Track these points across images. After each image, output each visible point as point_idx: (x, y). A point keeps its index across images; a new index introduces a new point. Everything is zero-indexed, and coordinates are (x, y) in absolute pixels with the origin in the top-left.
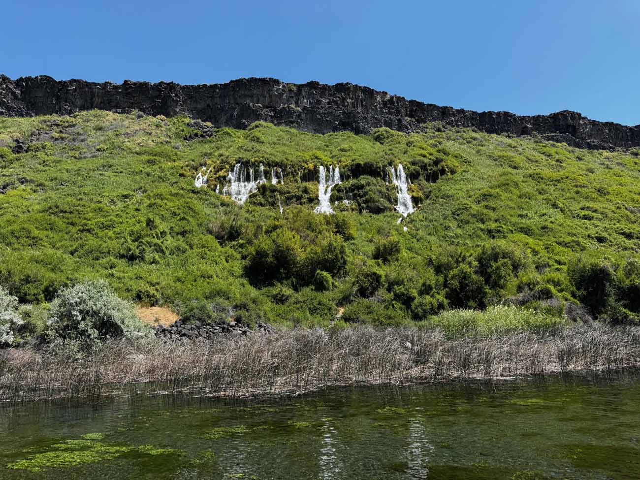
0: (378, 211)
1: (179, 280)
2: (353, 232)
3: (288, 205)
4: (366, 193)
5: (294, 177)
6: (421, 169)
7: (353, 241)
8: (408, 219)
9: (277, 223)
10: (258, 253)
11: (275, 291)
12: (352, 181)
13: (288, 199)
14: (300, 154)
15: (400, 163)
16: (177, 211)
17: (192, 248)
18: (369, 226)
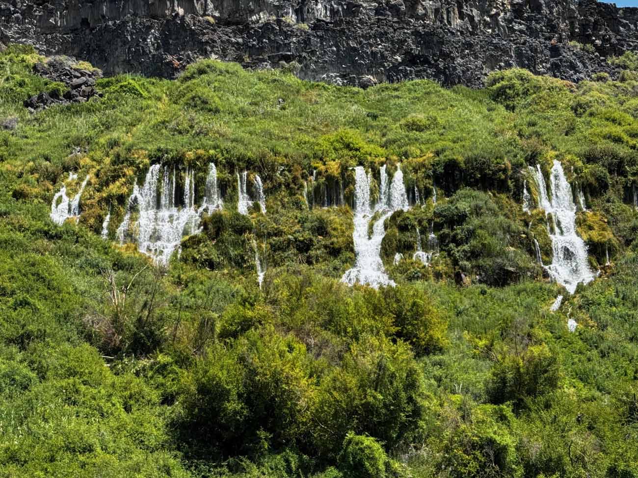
0: (502, 278)
2: (438, 334)
3: (276, 264)
4: (471, 234)
5: (292, 194)
6: (611, 172)
7: (437, 358)
8: (577, 301)
9: (250, 314)
10: (203, 389)
13: (275, 248)
14: (306, 138)
15: (557, 157)
16: (8, 285)
17: (43, 377)
18: (480, 316)
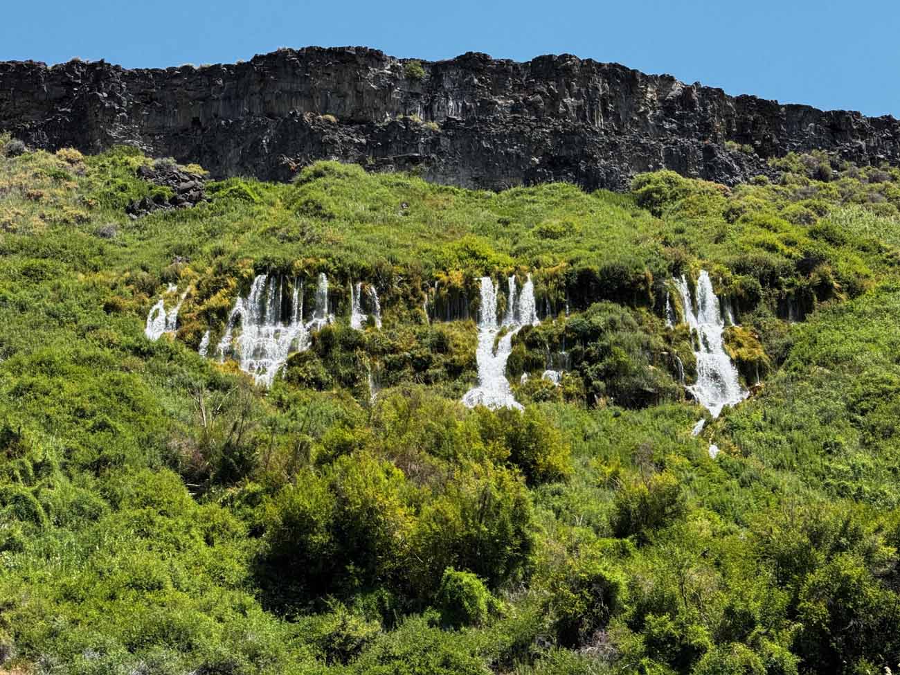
0: (639, 399)
1: (68, 595)
2: (558, 459)
3: (391, 384)
4: (606, 351)
5: (410, 307)
6: (763, 283)
7: (557, 485)
8: (721, 425)
9: (349, 437)
10: (289, 520)
11: (328, 625)
12: (569, 318)
13: (390, 366)
14: (428, 245)
15: (704, 266)
16: (88, 406)
17: (115, 506)
18: (611, 442)
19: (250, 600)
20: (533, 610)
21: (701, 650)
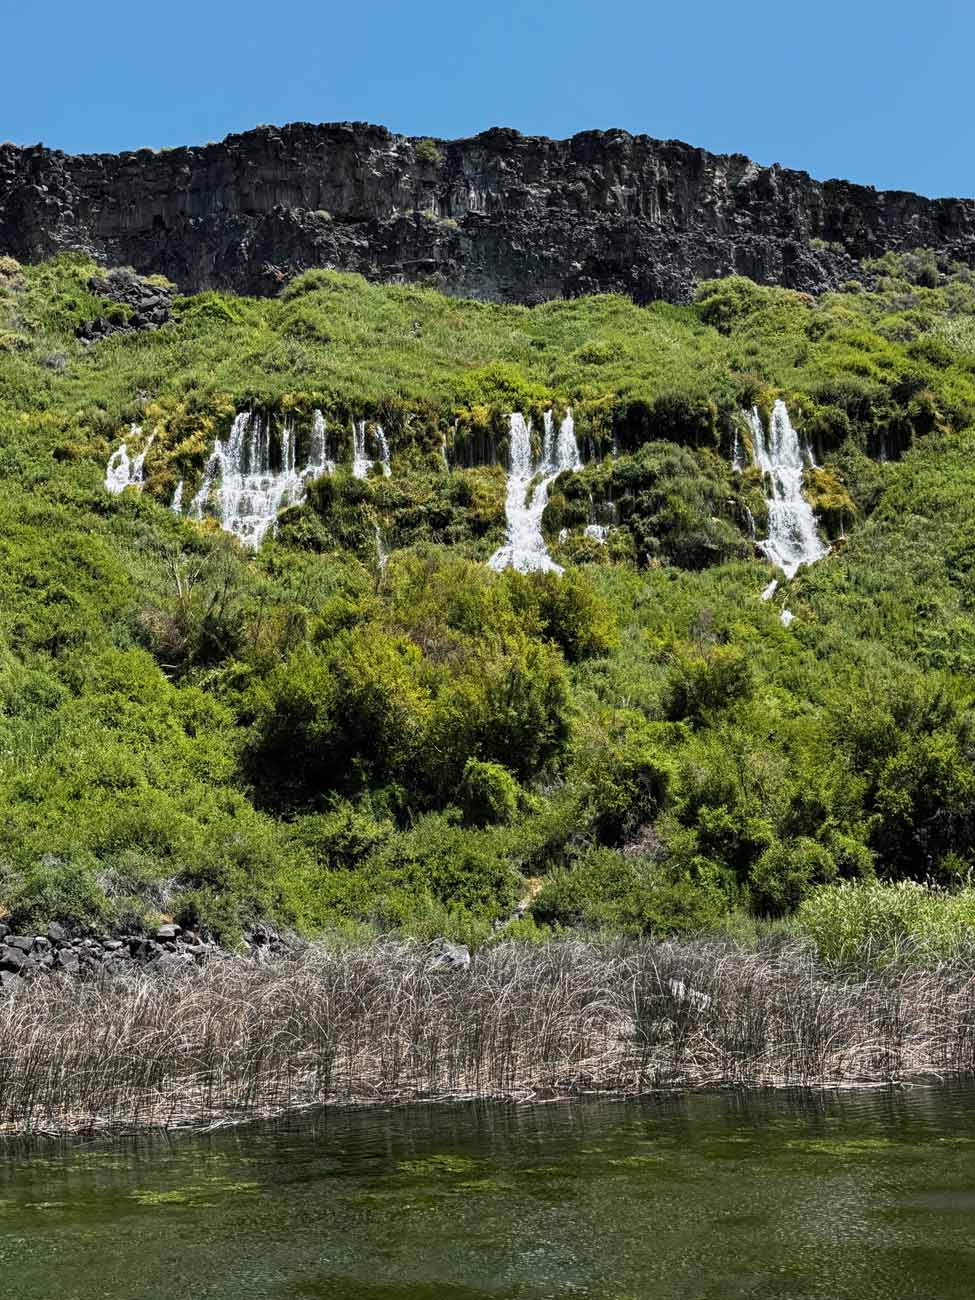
0: (699, 558)
1: (25, 795)
2: (604, 629)
3: (403, 544)
4: (661, 501)
5: (425, 450)
6: (851, 415)
7: (603, 661)
8: (796, 587)
9: (352, 608)
10: (282, 706)
11: (330, 827)
12: (617, 462)
13: (405, 523)
14: (445, 375)
15: (781, 396)
16: (39, 574)
17: (77, 692)
18: (665, 610)
19: (238, 798)
20: (571, 804)
21: (763, 845)
